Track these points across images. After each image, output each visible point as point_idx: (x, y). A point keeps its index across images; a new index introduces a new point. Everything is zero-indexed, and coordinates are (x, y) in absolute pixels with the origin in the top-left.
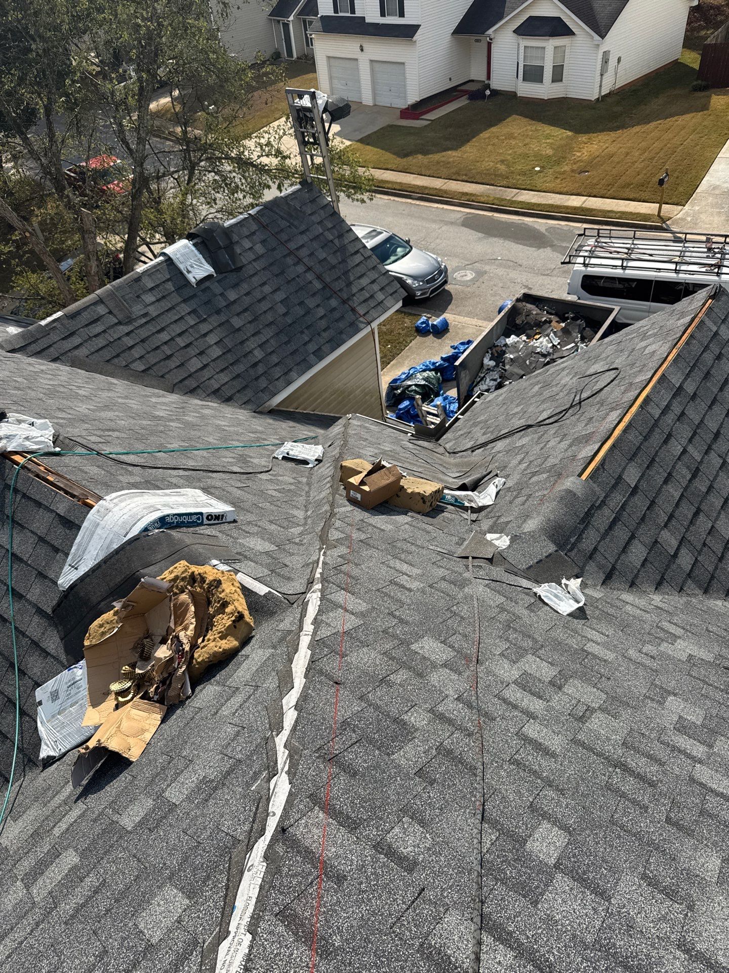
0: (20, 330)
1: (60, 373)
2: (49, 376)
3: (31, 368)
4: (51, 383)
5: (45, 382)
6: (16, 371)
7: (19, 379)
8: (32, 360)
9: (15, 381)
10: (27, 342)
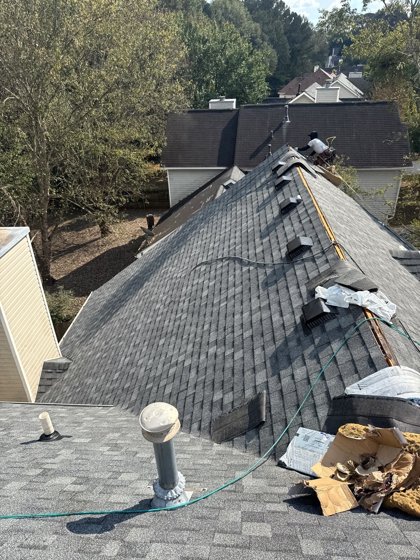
0: (406, 250)
1: (412, 282)
2: (406, 281)
3: (399, 271)
4: (405, 284)
5: (402, 282)
6: (392, 269)
7: (391, 274)
8: (402, 267)
9: (388, 274)
10: (405, 257)
